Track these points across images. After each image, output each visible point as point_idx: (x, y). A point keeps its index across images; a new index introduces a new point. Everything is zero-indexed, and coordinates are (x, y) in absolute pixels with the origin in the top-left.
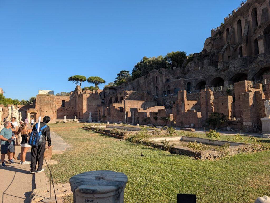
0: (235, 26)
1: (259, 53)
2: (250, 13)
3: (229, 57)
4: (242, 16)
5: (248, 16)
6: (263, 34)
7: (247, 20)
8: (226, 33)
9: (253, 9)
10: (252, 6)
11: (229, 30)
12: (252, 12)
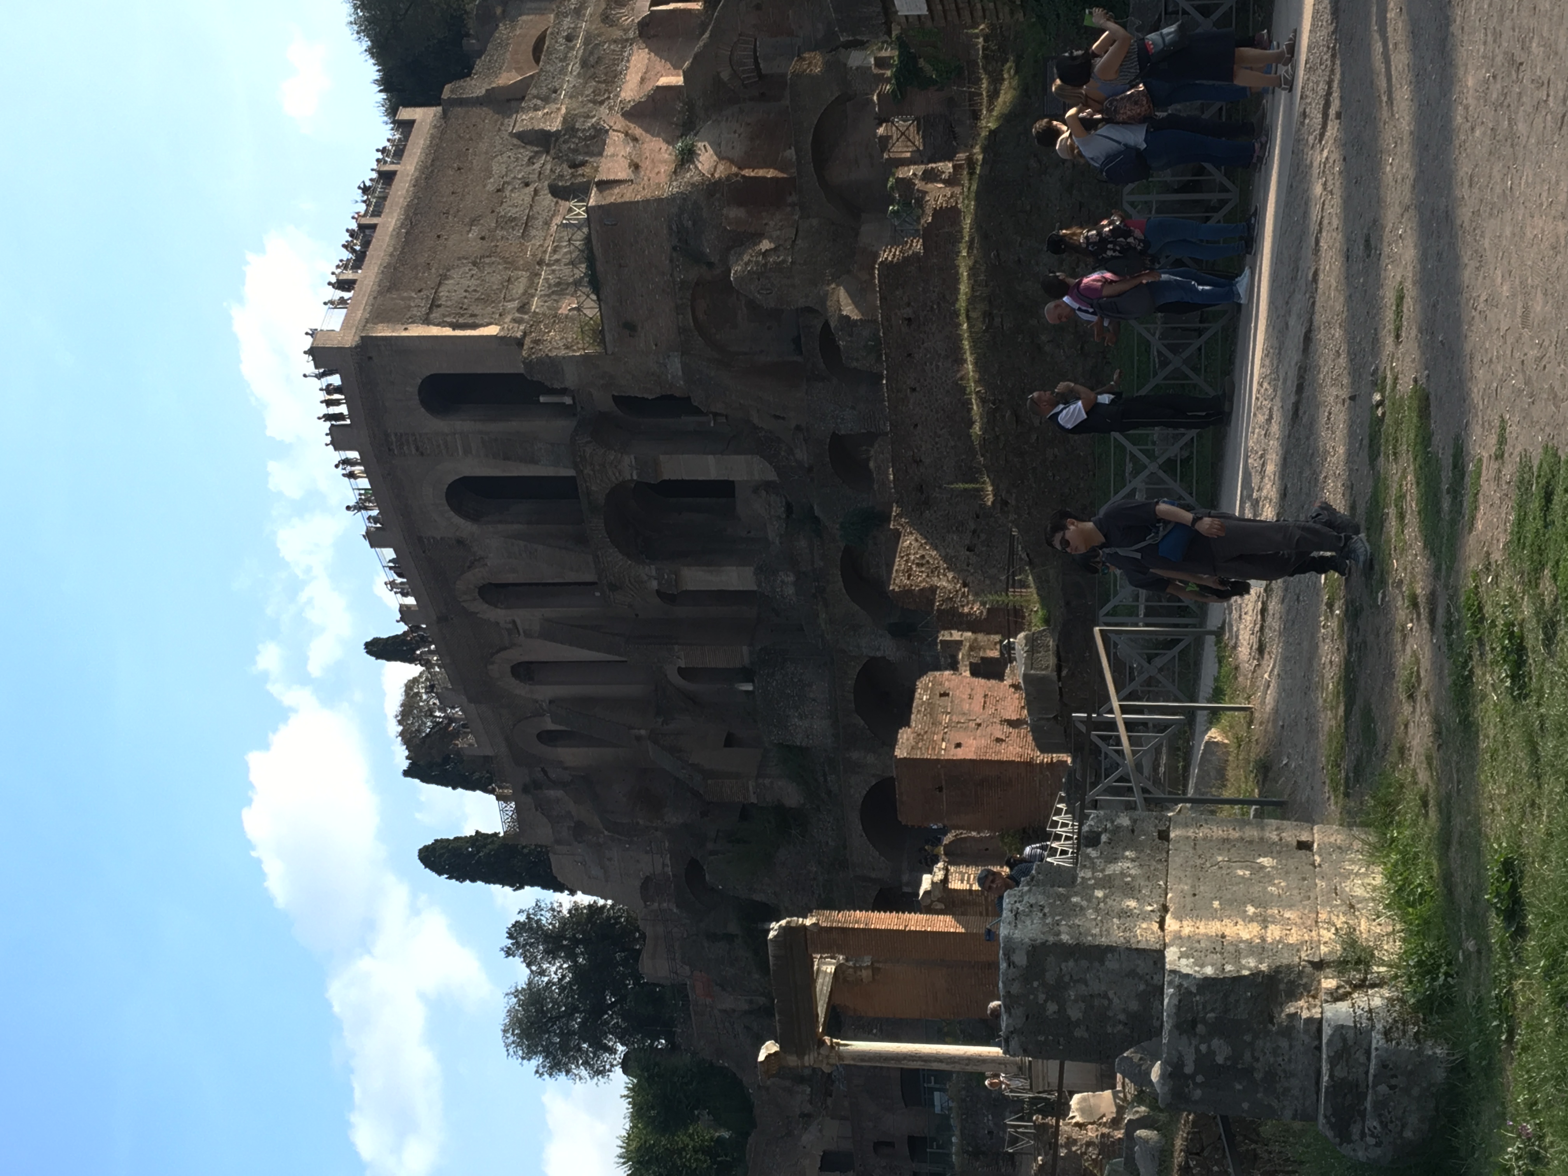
0: (545, 692)
1: (755, 588)
2: (498, 615)
3: (730, 741)
4: (498, 652)
5: (510, 626)
6: (653, 567)
7: (528, 635)
8: (559, 750)
9: (483, 598)
10: (465, 605)
11: (550, 726)
12: (496, 606)
